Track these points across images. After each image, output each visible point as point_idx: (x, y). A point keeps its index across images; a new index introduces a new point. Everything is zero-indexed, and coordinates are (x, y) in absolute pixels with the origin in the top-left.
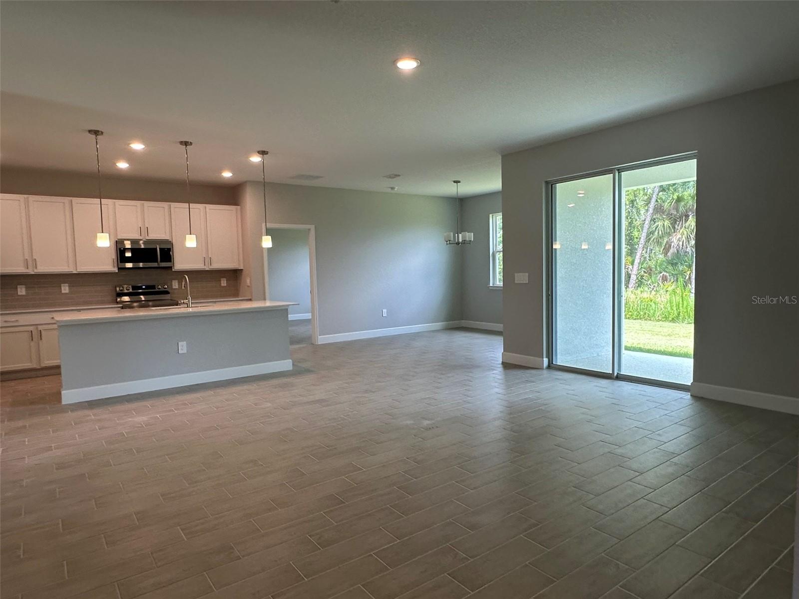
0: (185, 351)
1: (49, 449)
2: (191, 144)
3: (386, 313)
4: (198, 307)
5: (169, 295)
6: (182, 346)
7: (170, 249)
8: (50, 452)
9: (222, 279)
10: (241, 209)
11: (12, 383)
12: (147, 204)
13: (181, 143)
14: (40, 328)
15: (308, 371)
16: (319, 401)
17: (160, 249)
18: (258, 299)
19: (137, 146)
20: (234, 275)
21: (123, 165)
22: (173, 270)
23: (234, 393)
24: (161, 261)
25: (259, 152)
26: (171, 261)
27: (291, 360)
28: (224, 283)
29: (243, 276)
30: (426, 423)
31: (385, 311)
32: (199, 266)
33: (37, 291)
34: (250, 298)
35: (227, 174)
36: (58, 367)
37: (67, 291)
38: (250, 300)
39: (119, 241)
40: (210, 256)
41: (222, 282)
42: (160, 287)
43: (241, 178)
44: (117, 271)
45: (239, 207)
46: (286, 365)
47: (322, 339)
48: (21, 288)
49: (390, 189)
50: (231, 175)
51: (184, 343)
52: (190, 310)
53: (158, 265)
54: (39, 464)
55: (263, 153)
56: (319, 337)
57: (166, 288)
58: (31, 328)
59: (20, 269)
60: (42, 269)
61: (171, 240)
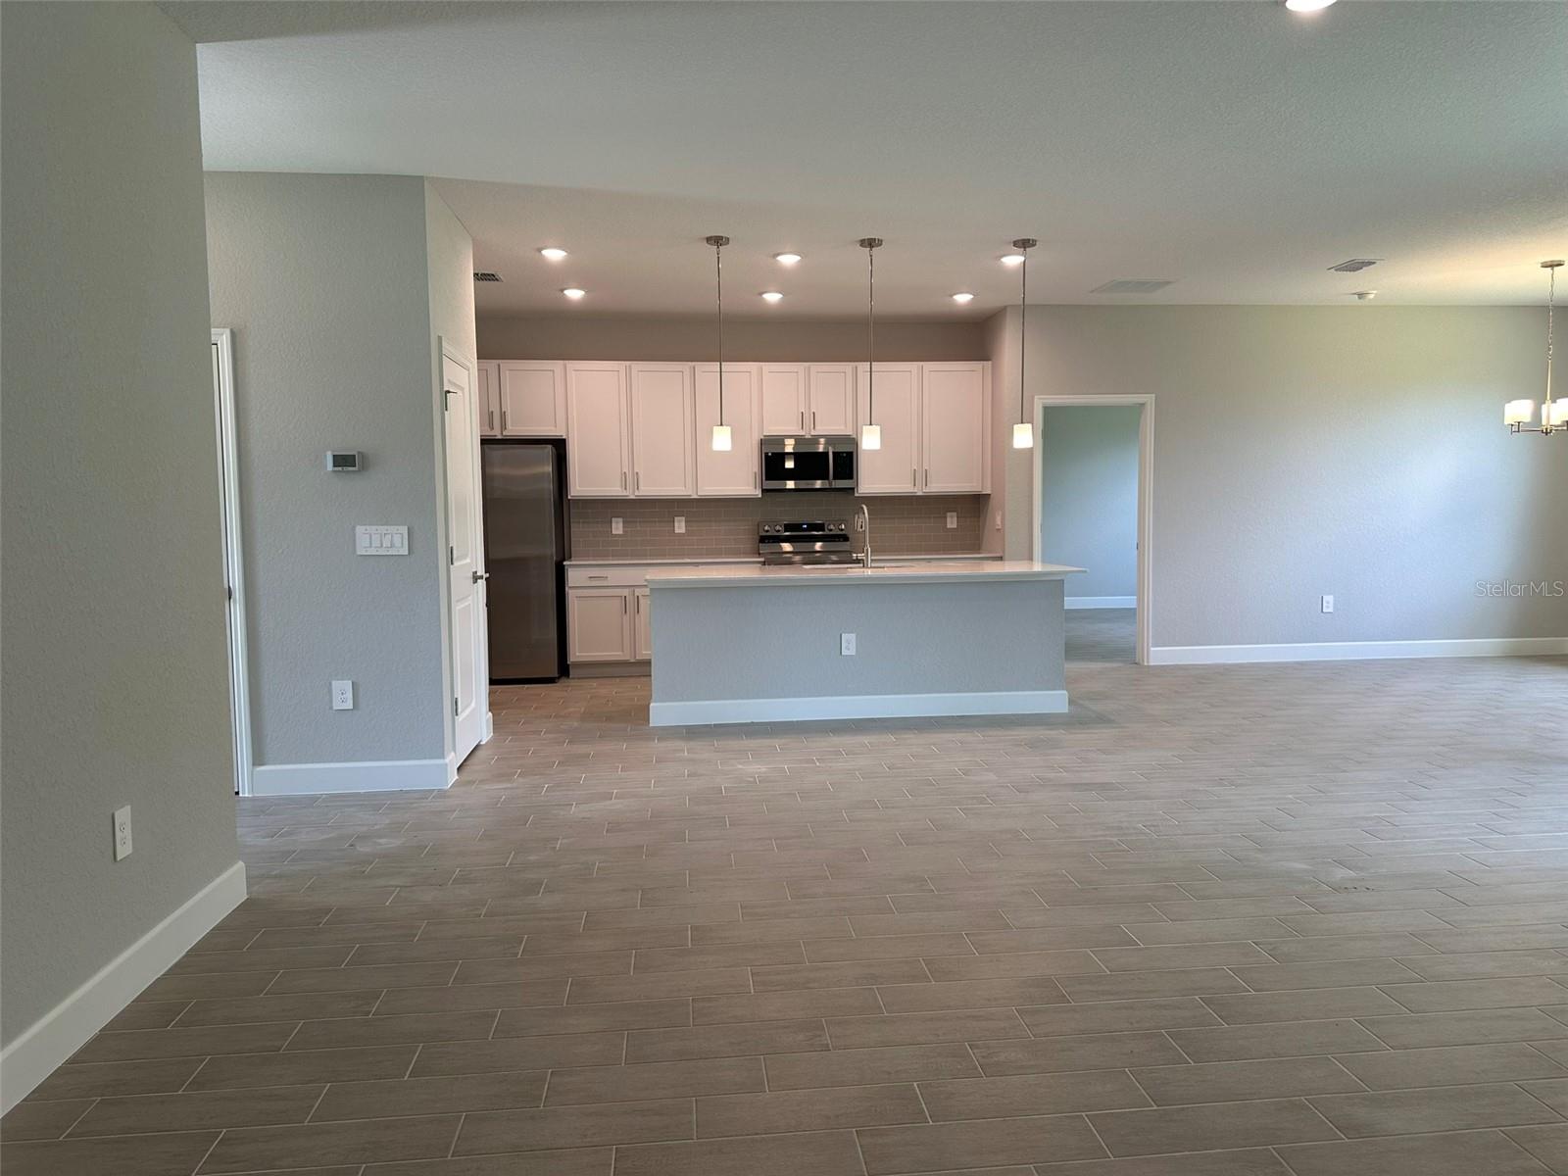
0: (853, 652)
1: (608, 796)
2: (880, 243)
3: (1331, 605)
4: (883, 567)
5: (848, 543)
6: (848, 643)
7: (852, 453)
8: (608, 802)
9: (949, 514)
10: (993, 367)
11: (594, 683)
12: (816, 367)
13: (863, 243)
14: (638, 592)
15: (1102, 720)
16: (1104, 787)
17: (834, 453)
18: (1016, 558)
19: (789, 260)
20: (974, 506)
21: (773, 298)
22: (856, 495)
23: (934, 745)
24: (836, 477)
25: (1016, 244)
26: (851, 478)
27: (1065, 692)
28: (952, 522)
29: (990, 508)
30: (1340, 873)
31: (1329, 599)
32: (901, 486)
33: (639, 529)
34: (998, 555)
35: (963, 299)
36: (648, 663)
37: (683, 530)
38: (1001, 558)
39: (765, 440)
40: (925, 467)
41: (949, 520)
42: (832, 527)
43: (991, 302)
44: (760, 496)
45: (990, 362)
46: (1054, 701)
47: (1159, 655)
48: (617, 523)
49: (1356, 296)
50: (972, 296)
51: (852, 637)
52: (869, 572)
53: (830, 484)
54: (588, 818)
55: (1024, 244)
56: (1152, 649)
57: (842, 530)
58: (625, 592)
59: (614, 490)
60: (648, 490)
61: (854, 436)
